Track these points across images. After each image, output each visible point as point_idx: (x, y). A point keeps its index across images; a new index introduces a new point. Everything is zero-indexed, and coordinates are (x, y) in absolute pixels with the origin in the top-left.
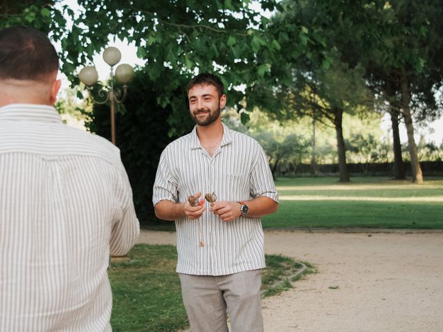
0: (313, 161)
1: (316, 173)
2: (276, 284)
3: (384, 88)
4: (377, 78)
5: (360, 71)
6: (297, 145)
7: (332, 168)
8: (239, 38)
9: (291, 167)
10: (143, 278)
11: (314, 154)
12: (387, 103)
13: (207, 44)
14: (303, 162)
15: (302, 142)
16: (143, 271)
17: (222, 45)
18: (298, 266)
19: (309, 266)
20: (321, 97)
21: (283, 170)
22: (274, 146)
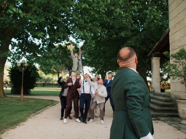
0: (52, 83)
1: (53, 85)
2: (53, 104)
3: (68, 69)
4: (67, 67)
5: (64, 65)
6: (49, 79)
7: (57, 84)
8: (49, 61)
9: (48, 84)
10: (28, 103)
11: (52, 81)
12: (68, 72)
13: (42, 61)
14: (50, 83)
15: (50, 79)
16: (28, 102)
17: (45, 62)
18: (56, 101)
19: (58, 101)
20: (55, 70)
21: (46, 84)
22: (45, 79)
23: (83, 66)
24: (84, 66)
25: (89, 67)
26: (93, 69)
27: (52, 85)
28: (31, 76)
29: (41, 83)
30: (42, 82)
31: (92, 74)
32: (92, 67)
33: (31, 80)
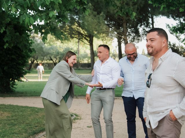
3: (114, 25)
4: (111, 20)
5: (103, 16)
11: (78, 58)
12: (116, 33)
18: (72, 116)
19: (76, 115)
20: (83, 29)
22: (58, 53)
23: (154, 17)
24: (157, 15)
25: (168, 17)
26: (181, 23)
27: (78, 67)
28: (5, 47)
29: (51, 62)
30: (52, 60)
31: (177, 37)
32: (177, 17)
33: (13, 56)
